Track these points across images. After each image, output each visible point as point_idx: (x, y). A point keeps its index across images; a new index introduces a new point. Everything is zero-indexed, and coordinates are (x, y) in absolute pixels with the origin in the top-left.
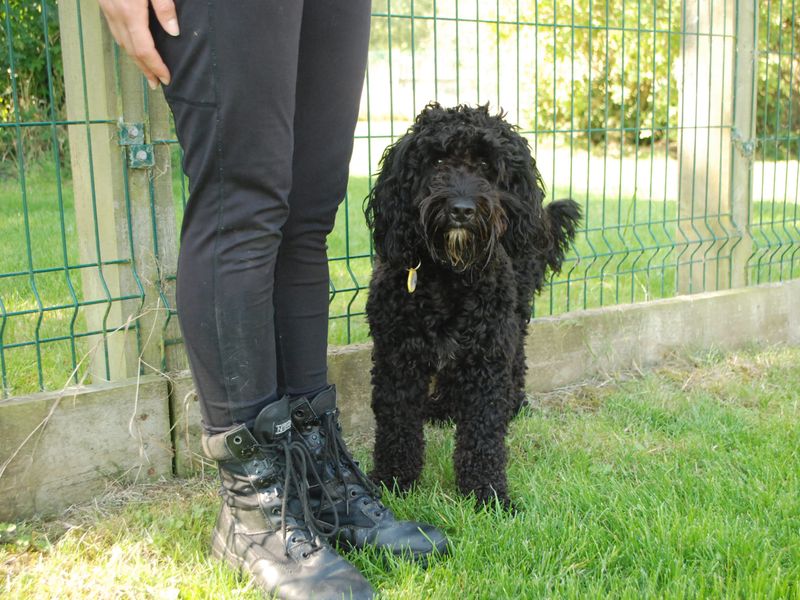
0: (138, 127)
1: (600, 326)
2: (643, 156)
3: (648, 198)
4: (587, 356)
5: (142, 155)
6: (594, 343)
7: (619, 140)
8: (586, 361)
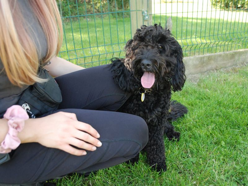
0: (146, 11)
1: (238, 54)
2: (238, 11)
3: (241, 22)
4: (234, 61)
5: (147, 17)
6: (236, 58)
7: (232, 7)
8: (234, 62)
